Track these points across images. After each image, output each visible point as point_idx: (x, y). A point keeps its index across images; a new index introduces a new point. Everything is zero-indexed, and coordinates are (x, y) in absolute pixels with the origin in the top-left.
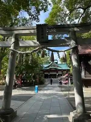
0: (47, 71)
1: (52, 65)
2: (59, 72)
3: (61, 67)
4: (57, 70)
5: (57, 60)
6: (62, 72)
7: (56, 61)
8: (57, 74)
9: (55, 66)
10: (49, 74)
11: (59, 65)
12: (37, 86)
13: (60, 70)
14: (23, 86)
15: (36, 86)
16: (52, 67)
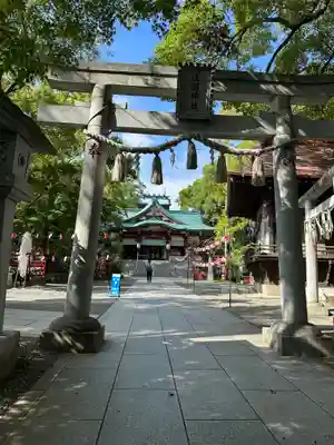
0: (133, 233)
1: (151, 214)
2: (173, 238)
3: (181, 224)
4: (166, 233)
5: (167, 198)
6: (186, 238)
7: (165, 202)
8: (168, 246)
9: (161, 217)
10: (138, 246)
11: (176, 217)
12: (119, 276)
13: (178, 233)
14: (53, 279)
15: (114, 275)
16: (150, 221)
